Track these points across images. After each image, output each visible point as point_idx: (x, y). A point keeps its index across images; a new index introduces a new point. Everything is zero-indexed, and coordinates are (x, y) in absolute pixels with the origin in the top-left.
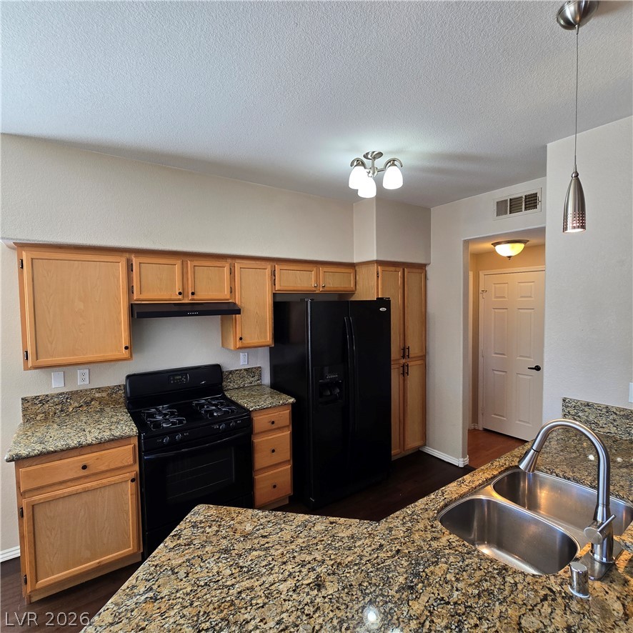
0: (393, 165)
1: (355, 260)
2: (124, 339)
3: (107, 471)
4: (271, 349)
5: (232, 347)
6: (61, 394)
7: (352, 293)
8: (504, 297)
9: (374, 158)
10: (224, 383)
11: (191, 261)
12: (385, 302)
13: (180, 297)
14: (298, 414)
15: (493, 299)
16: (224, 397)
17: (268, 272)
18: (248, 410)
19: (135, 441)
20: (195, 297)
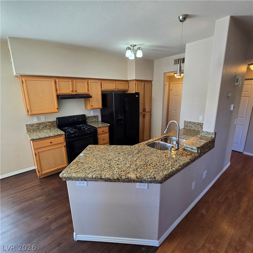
0: (140, 49)
1: (128, 80)
2: (56, 106)
3: (57, 144)
4: (101, 109)
5: (89, 109)
6: (37, 123)
7: (127, 91)
8: (177, 92)
9: (134, 46)
10: (87, 121)
11: (74, 80)
12: (138, 94)
13: (72, 92)
14: (111, 129)
15: (174, 92)
16: (87, 124)
17: (99, 84)
18: (96, 127)
19: (64, 136)
20: (77, 92)
